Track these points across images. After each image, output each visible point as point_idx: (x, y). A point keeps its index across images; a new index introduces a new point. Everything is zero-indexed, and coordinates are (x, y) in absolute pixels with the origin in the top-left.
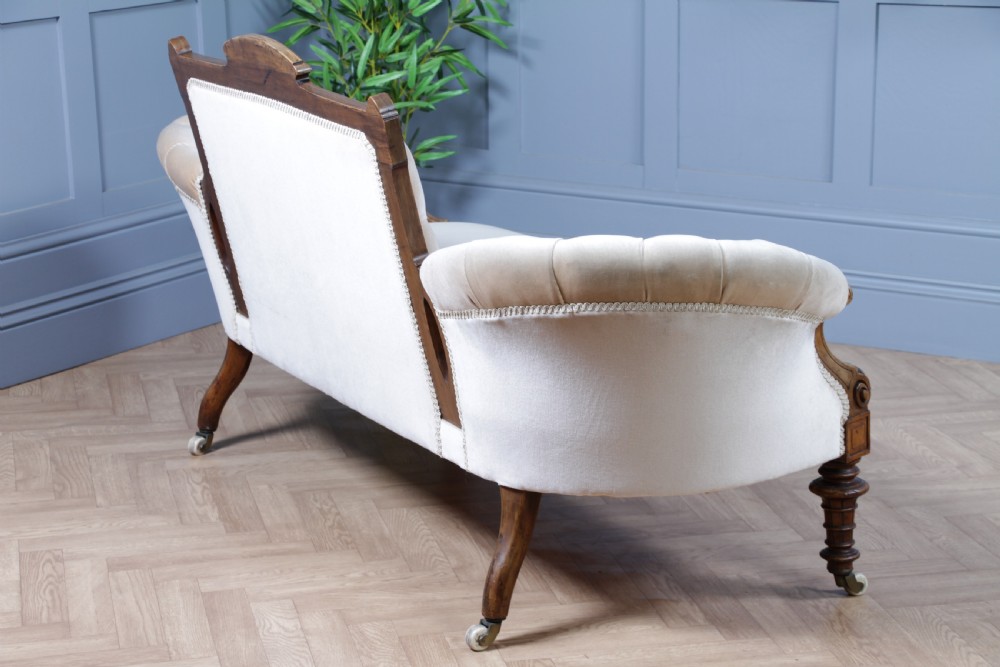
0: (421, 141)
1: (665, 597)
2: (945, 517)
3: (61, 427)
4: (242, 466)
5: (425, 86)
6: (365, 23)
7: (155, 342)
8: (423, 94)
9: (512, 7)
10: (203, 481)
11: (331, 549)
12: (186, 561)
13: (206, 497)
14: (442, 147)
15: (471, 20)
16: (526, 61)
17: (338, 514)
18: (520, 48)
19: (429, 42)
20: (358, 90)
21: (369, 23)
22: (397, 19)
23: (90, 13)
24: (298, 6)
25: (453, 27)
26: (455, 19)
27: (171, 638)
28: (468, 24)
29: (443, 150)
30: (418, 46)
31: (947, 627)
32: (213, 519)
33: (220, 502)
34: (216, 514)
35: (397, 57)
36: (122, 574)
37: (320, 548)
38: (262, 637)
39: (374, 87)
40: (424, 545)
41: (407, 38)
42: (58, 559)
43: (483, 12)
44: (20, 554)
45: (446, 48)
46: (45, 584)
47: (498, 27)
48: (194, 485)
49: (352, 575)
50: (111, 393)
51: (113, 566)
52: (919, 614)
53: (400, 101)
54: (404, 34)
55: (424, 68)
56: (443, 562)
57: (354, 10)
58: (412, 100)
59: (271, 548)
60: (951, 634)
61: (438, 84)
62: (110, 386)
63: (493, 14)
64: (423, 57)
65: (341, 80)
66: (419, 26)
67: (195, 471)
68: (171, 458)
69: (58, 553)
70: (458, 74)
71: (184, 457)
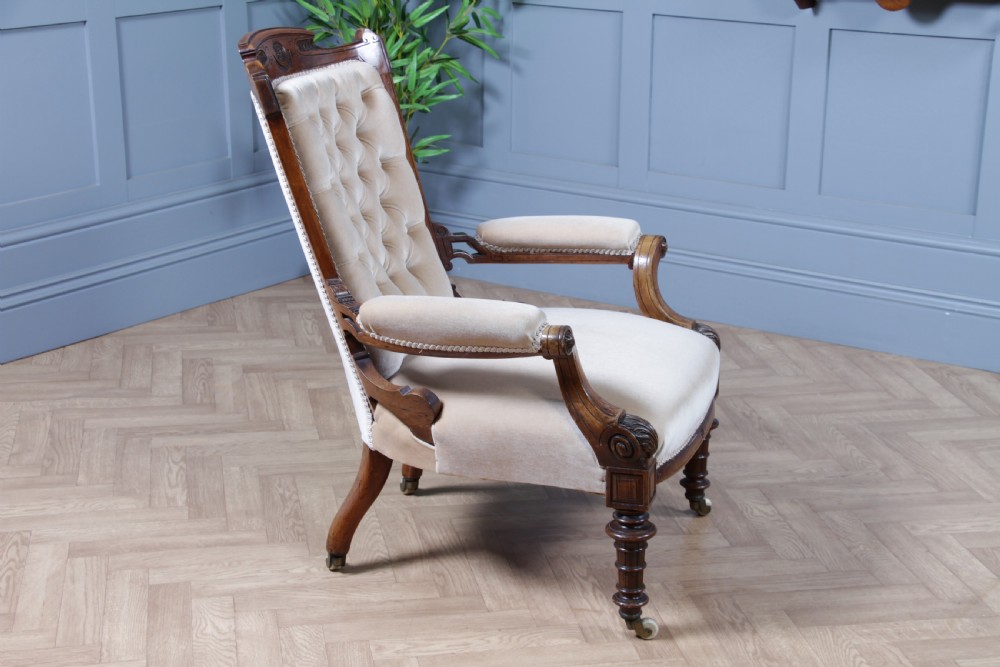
0: (420, 139)
1: (589, 608)
3: (69, 398)
4: (221, 445)
5: (423, 91)
7: (175, 314)
8: (422, 97)
9: (506, 21)
10: (181, 461)
11: (282, 541)
12: (144, 549)
13: (179, 478)
14: (437, 145)
15: (466, 32)
16: (517, 69)
17: (298, 501)
18: (513, 58)
19: (428, 51)
22: (400, 28)
23: (117, 18)
24: (314, 15)
25: (449, 37)
26: (452, 30)
27: (107, 637)
28: (465, 35)
29: (438, 149)
30: (418, 54)
31: (855, 652)
32: (180, 503)
33: (190, 485)
34: (184, 498)
35: (400, 63)
36: (80, 561)
37: (272, 539)
38: (194, 638)
41: (408, 47)
42: (25, 542)
43: (478, 25)
45: (443, 56)
46: (5, 569)
47: (494, 38)
48: (172, 464)
49: (295, 571)
50: (123, 364)
51: (76, 551)
52: (830, 634)
53: (402, 103)
55: (424, 73)
57: (361, 20)
58: (411, 103)
59: (226, 537)
60: (859, 659)
61: (436, 88)
62: (124, 357)
63: (489, 26)
64: (423, 64)
66: (419, 36)
67: (177, 449)
68: (158, 435)
69: (27, 535)
70: (455, 80)
71: (171, 434)
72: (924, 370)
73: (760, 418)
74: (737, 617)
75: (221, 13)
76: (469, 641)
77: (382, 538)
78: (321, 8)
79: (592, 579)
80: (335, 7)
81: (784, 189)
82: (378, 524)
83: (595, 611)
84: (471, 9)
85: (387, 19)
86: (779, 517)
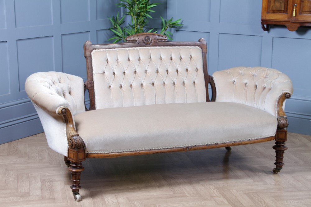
1: (216, 196)
2: (292, 176)
9: (173, 36)
10: (89, 161)
11: (125, 181)
12: (85, 183)
13: (90, 165)
23: (61, 35)
24: (116, 34)
33: (94, 167)
36: (68, 186)
37: (122, 180)
38: (107, 204)
42: (51, 181)
44: (41, 180)
46: (48, 188)
48: (87, 162)
49: (131, 188)
51: (66, 183)
52: (286, 202)
56: (155, 185)
59: (108, 180)
63: (168, 37)
69: (51, 179)
72: (304, 137)
73: (257, 150)
74: (259, 198)
75: (89, 34)
76: (184, 204)
77: (153, 180)
78: (118, 32)
79: (216, 189)
80: (123, 31)
82: (151, 176)
83: (218, 197)
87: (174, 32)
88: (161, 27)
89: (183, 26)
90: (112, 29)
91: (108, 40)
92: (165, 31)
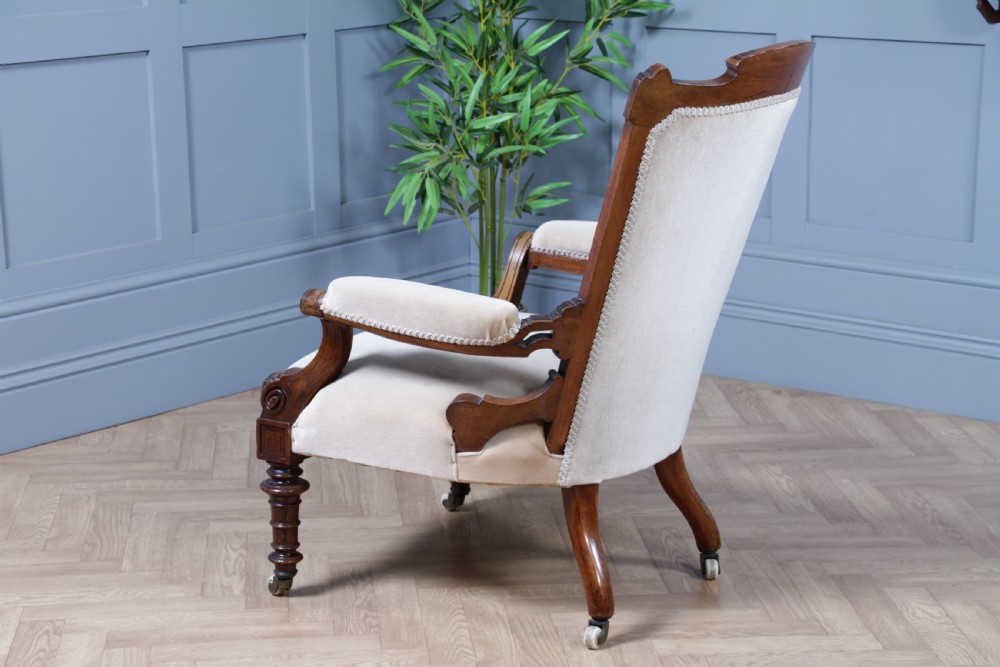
0: (535, 186)
3: (118, 480)
5: (539, 128)
6: (476, 62)
8: (537, 137)
10: (241, 547)
11: (351, 633)
12: (192, 639)
14: (554, 194)
15: (589, 60)
17: (373, 591)
19: (544, 83)
20: (465, 132)
21: (481, 63)
22: (512, 58)
23: (184, 48)
24: (413, 44)
25: (569, 67)
26: (573, 59)
28: (587, 64)
29: (555, 198)
30: (532, 88)
32: (236, 592)
33: (248, 573)
34: (241, 587)
35: (511, 98)
36: (118, 652)
37: (339, 631)
39: (483, 130)
40: (453, 633)
41: (522, 79)
42: (57, 631)
44: (20, 623)
45: (562, 90)
46: (34, 659)
47: (624, 69)
48: (230, 551)
50: (181, 444)
51: (113, 641)
53: (514, 144)
54: (518, 74)
55: (539, 110)
56: (468, 654)
57: (466, 49)
58: (524, 144)
59: (286, 628)
61: (553, 127)
62: (183, 437)
63: (617, 54)
64: (538, 99)
65: (449, 122)
66: (534, 66)
67: (238, 535)
68: (216, 520)
69: (60, 624)
70: (576, 117)
71: (232, 519)
73: (934, 510)
75: (305, 43)
77: (467, 631)
78: (421, 37)
80: (438, 35)
81: (971, 241)
82: (464, 617)
84: (596, 34)
85: (496, 47)
86: (947, 619)
87: (641, 34)
88: (585, 14)
89: (673, 11)
90: (400, 25)
91: (384, 68)
92: (602, 29)
